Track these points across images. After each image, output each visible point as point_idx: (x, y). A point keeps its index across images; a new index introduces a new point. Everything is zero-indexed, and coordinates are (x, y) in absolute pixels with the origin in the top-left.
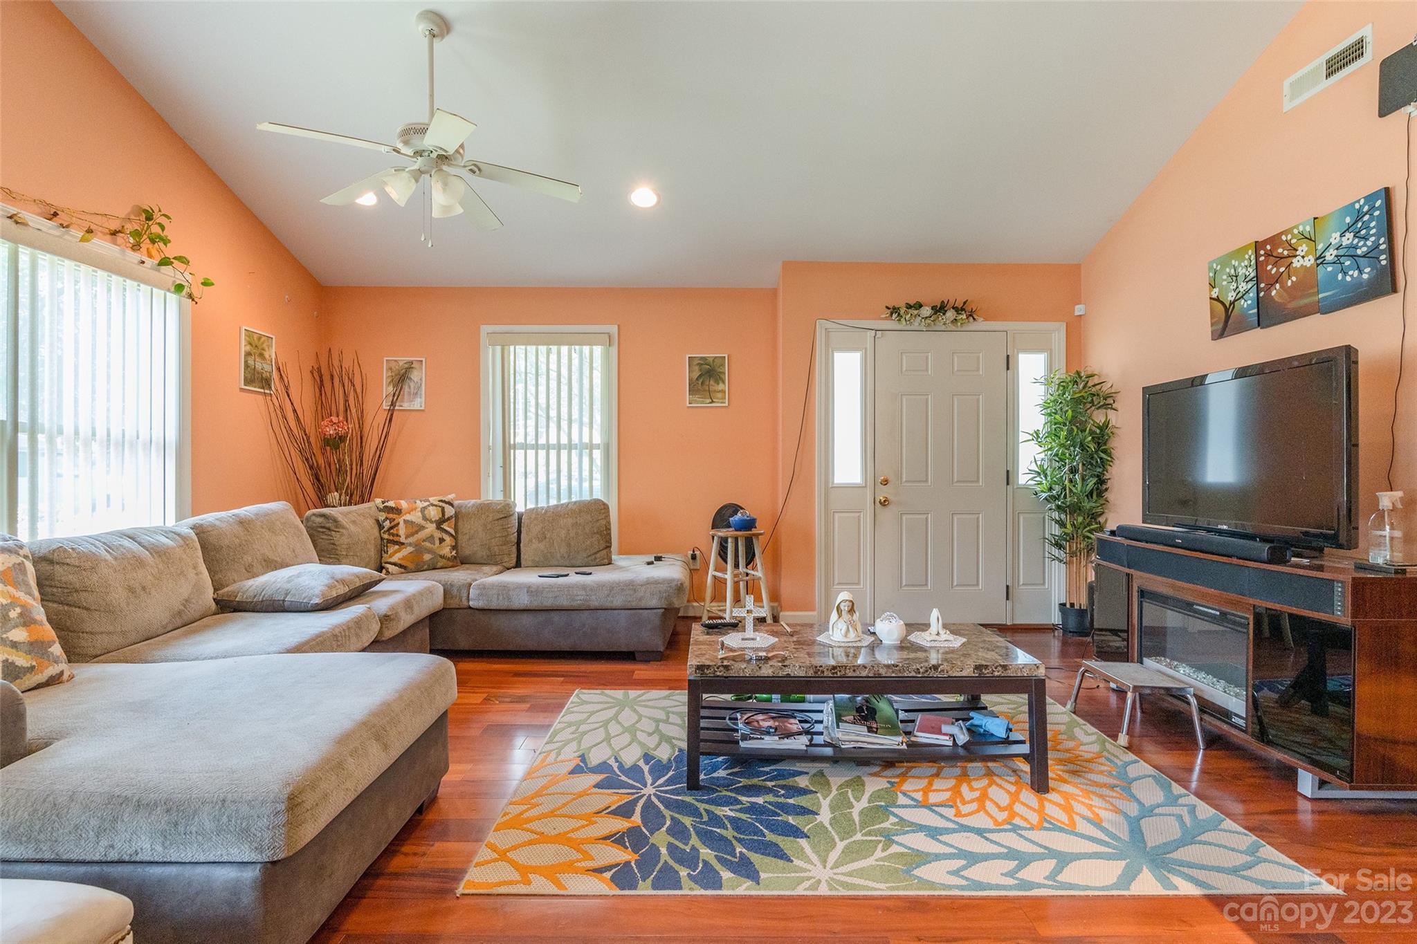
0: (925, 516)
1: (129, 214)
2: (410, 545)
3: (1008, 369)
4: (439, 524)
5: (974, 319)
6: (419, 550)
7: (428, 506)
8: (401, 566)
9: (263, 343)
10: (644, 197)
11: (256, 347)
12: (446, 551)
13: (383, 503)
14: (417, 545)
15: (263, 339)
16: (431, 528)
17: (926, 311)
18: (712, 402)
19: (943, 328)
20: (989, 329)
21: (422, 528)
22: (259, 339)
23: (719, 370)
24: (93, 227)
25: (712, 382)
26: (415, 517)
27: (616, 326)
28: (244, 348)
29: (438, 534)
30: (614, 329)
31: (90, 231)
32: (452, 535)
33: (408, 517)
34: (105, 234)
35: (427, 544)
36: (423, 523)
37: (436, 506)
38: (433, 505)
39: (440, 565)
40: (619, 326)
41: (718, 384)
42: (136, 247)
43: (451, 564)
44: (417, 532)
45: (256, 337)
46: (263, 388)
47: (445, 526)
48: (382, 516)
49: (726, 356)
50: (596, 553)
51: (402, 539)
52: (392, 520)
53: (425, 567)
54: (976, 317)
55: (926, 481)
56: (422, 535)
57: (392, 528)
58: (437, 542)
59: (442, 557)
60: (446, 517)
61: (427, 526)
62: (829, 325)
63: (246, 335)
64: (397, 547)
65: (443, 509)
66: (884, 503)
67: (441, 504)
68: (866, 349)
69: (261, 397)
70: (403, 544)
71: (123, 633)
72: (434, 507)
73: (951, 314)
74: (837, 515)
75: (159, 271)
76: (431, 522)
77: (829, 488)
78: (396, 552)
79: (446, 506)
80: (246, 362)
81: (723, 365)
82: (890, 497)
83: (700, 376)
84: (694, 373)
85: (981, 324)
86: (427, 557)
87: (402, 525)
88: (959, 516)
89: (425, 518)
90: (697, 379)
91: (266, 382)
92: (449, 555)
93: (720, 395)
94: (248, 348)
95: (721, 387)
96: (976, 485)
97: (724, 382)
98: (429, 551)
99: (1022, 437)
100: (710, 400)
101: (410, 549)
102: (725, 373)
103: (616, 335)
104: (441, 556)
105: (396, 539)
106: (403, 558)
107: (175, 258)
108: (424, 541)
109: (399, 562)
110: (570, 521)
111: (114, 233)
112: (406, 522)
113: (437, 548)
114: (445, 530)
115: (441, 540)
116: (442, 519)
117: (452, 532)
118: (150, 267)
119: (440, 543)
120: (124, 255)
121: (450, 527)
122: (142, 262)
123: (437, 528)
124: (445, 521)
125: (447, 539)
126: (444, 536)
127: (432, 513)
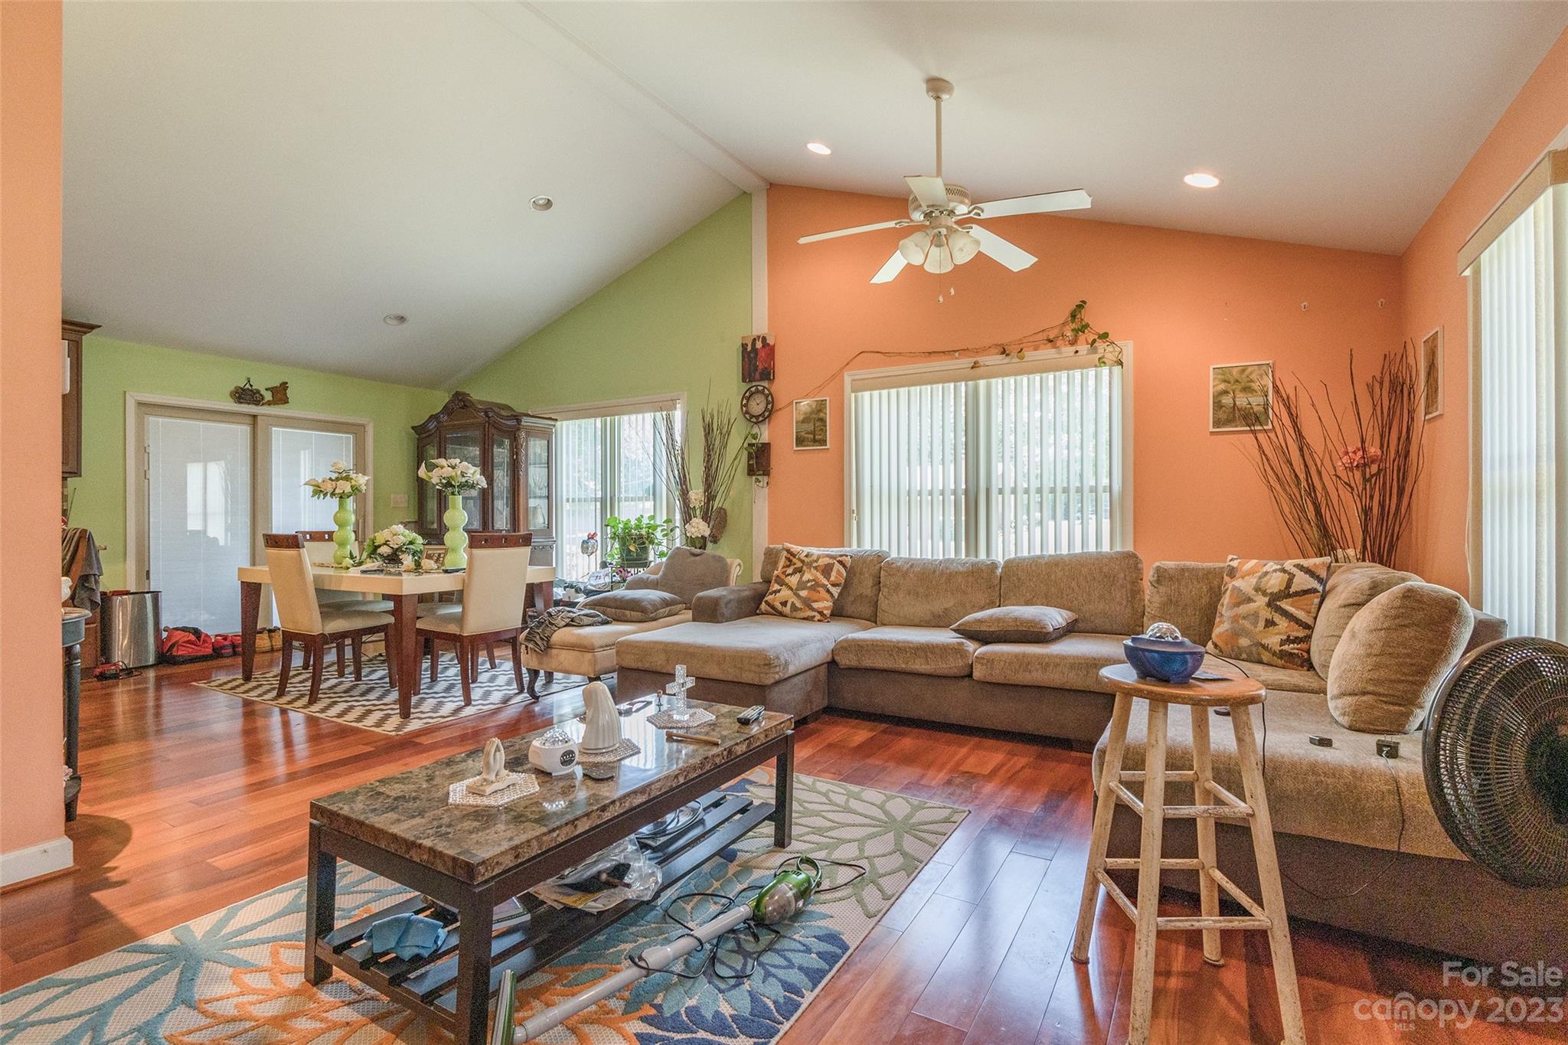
1: (1063, 321)
2: (1228, 619)
4: (1274, 601)
6: (1234, 630)
7: (1276, 570)
9: (1248, 375)
11: (1236, 382)
12: (1273, 640)
13: (1231, 560)
14: (1232, 622)
15: (1250, 369)
16: (1261, 601)
21: (1250, 600)
22: (1243, 371)
24: (1027, 345)
26: (1245, 584)
28: (1213, 387)
29: (1266, 614)
31: (1020, 351)
32: (1298, 621)
33: (1237, 583)
35: (1246, 624)
36: (1252, 593)
37: (1285, 571)
38: (1282, 570)
39: (1264, 659)
42: (1072, 343)
44: (1239, 604)
45: (1235, 372)
46: (1250, 425)
47: (1285, 605)
48: (1225, 577)
51: (1224, 611)
53: (1244, 656)
56: (1244, 609)
58: (1262, 624)
59: (1265, 647)
60: (1292, 590)
61: (1255, 599)
63: (1215, 374)
65: (1292, 577)
67: (1294, 570)
69: (1249, 436)
70: (1223, 617)
72: (1281, 574)
75: (1092, 353)
76: (1264, 594)
79: (1300, 576)
80: (1216, 402)
86: (1244, 642)
89: (1257, 588)
92: (1277, 648)
94: (1222, 386)
98: (1247, 634)
101: (1227, 625)
104: (1263, 646)
106: (1219, 636)
107: (1099, 337)
108: (1244, 618)
109: (1215, 640)
111: (1051, 341)
112: (1235, 588)
113: (1260, 632)
114: (1283, 610)
115: (1270, 623)
116: (1286, 593)
117: (1300, 614)
118: (1085, 352)
119: (1266, 626)
120: (1061, 353)
121: (1297, 608)
122: (1077, 352)
123: (1269, 605)
124: (1289, 596)
125: (1283, 623)
126: (1277, 618)
127: (1272, 582)
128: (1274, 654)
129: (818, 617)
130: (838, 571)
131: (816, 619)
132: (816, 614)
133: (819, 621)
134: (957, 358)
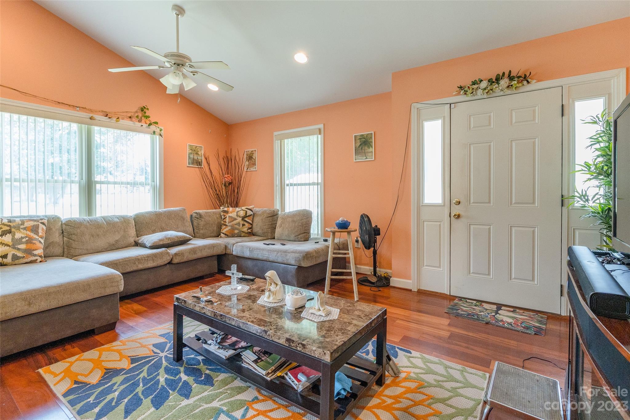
0: (488, 227)
1: (137, 110)
2: (230, 226)
3: (563, 115)
4: (243, 219)
5: (528, 82)
6: (233, 229)
7: (241, 210)
8: (226, 235)
9: (197, 149)
10: (301, 58)
11: (194, 151)
12: (245, 229)
13: (223, 208)
14: (232, 226)
15: (198, 147)
16: (239, 219)
17: (484, 84)
18: (367, 158)
19: (502, 93)
20: (543, 87)
21: (236, 219)
22: (196, 147)
23: (370, 141)
24: (119, 116)
25: (366, 148)
26: (234, 215)
27: (323, 125)
28: (188, 151)
29: (242, 222)
30: (321, 126)
31: (118, 118)
32: (250, 223)
33: (230, 215)
34: (127, 118)
35: (237, 226)
36: (236, 217)
37: (244, 210)
38: (242, 210)
39: (242, 235)
40: (324, 124)
41: (369, 148)
42: (140, 121)
43: (247, 235)
44: (233, 221)
45: (194, 147)
46: (198, 165)
47: (246, 219)
48: (222, 214)
49: (373, 132)
50: (298, 235)
51: (227, 224)
52: (224, 216)
53: (236, 236)
54: (529, 80)
55: (489, 202)
56: (235, 222)
57: (224, 219)
58: (241, 225)
60: (247, 215)
62: (419, 105)
63: (189, 147)
64: (225, 227)
65: (246, 212)
66: (458, 216)
67: (246, 210)
68: (444, 117)
69: (198, 169)
70: (227, 225)
71: (87, 249)
72: (243, 211)
73: (504, 82)
74: (425, 223)
75: (150, 128)
76: (240, 217)
77: (420, 206)
78: (224, 229)
79: (248, 211)
80: (189, 156)
81: (371, 138)
82: (462, 213)
83: (361, 145)
84: (358, 144)
85: (534, 85)
86: (236, 231)
87: (227, 218)
88: (516, 228)
89: (237, 216)
90: (359, 147)
91: (199, 163)
92: (247, 231)
93: (370, 154)
94: (191, 151)
95: (371, 150)
96: (532, 206)
97: (372, 147)
98: (237, 229)
99: (578, 168)
100: (365, 158)
101: (229, 228)
102: (372, 142)
103: (323, 129)
104: (242, 232)
105: (225, 223)
106: (227, 231)
107: (153, 123)
108: (235, 225)
109: (225, 233)
110: (291, 219)
111: (130, 117)
112: (229, 217)
113: (241, 228)
114: (246, 221)
115: (243, 225)
116: (246, 216)
117: (250, 222)
118: (145, 127)
119: (243, 226)
120: (135, 124)
121: (249, 220)
122: (142, 126)
123: (242, 220)
124: (247, 217)
125: (247, 224)
126: (245, 223)
127: (241, 213)
128: (246, 233)
129: (39, 259)
130: (43, 229)
131: (38, 261)
132: (38, 258)
133: (40, 262)
134: (78, 111)
